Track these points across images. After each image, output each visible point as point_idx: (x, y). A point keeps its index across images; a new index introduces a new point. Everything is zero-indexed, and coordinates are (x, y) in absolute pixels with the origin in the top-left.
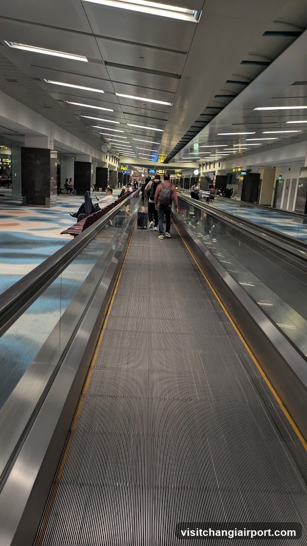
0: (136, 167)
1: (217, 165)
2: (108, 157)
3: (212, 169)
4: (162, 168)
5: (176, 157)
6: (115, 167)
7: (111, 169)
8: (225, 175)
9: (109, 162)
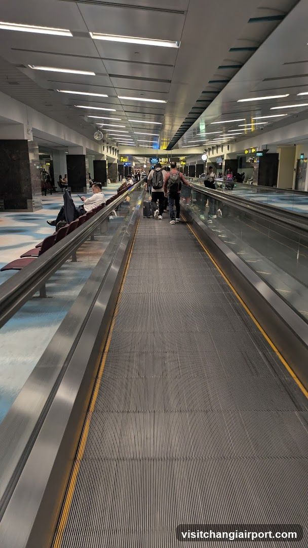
0: (137, 158)
1: (225, 148)
2: (106, 149)
3: (220, 153)
4: (165, 156)
5: (180, 142)
6: (115, 159)
7: (110, 162)
8: (235, 158)
9: (107, 154)
